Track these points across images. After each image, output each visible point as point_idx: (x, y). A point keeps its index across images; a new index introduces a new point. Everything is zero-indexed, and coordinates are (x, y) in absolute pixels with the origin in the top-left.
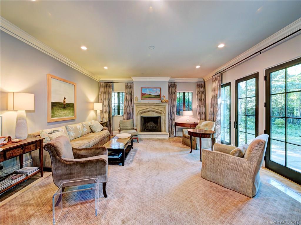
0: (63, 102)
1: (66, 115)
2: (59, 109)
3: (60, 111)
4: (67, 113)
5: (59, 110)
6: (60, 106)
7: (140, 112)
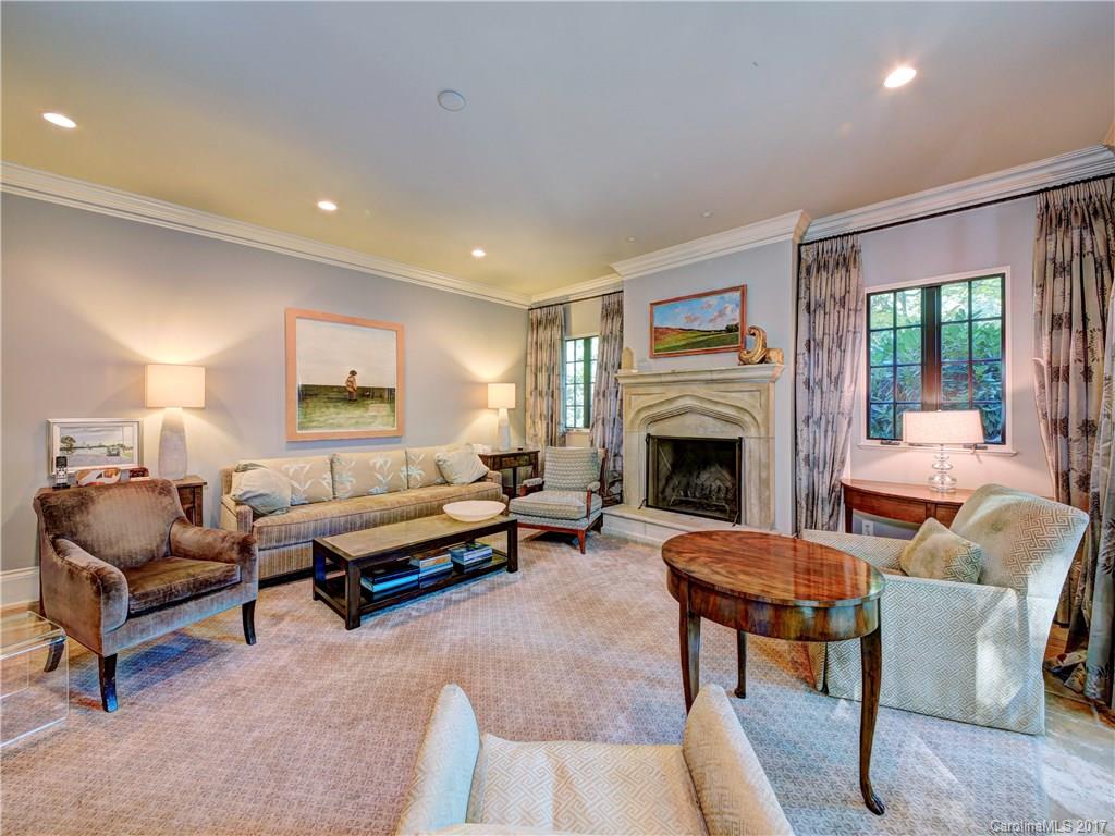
0: (344, 385)
1: (357, 423)
2: (329, 404)
3: (332, 410)
4: (362, 417)
5: (327, 407)
6: (333, 395)
7: (644, 414)
